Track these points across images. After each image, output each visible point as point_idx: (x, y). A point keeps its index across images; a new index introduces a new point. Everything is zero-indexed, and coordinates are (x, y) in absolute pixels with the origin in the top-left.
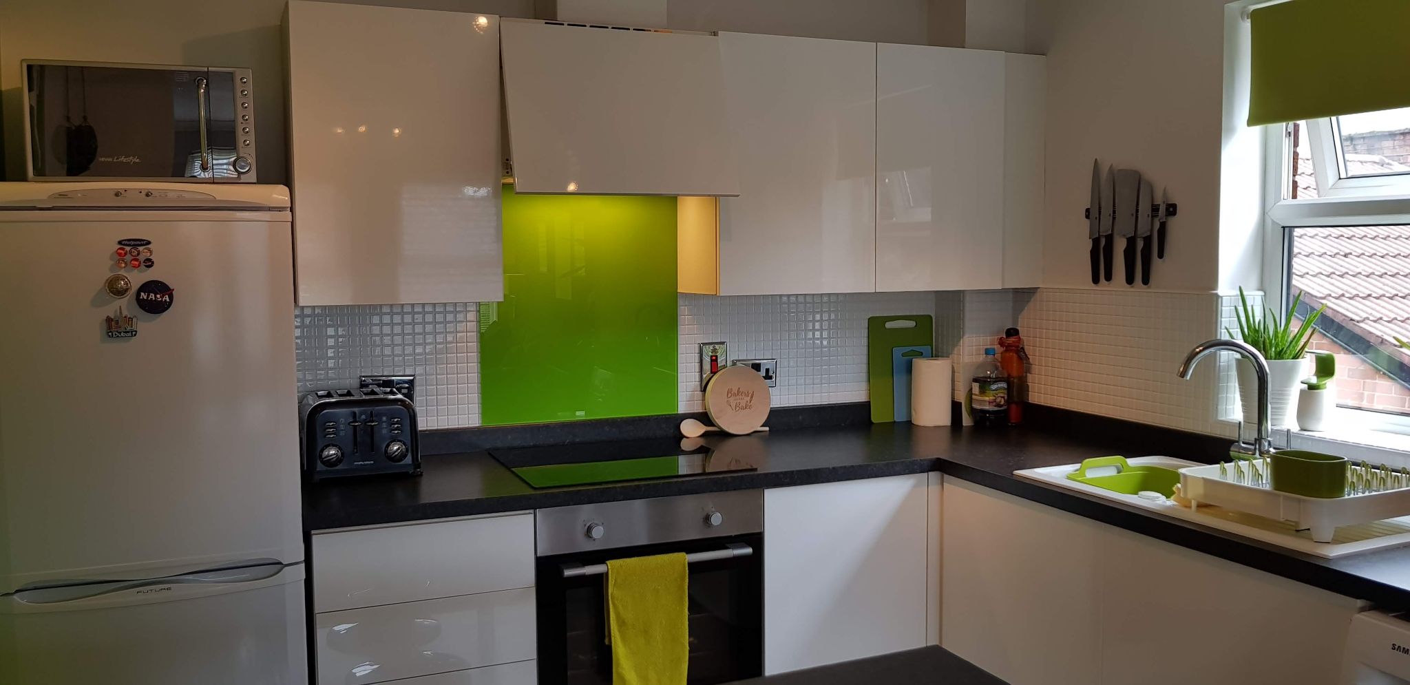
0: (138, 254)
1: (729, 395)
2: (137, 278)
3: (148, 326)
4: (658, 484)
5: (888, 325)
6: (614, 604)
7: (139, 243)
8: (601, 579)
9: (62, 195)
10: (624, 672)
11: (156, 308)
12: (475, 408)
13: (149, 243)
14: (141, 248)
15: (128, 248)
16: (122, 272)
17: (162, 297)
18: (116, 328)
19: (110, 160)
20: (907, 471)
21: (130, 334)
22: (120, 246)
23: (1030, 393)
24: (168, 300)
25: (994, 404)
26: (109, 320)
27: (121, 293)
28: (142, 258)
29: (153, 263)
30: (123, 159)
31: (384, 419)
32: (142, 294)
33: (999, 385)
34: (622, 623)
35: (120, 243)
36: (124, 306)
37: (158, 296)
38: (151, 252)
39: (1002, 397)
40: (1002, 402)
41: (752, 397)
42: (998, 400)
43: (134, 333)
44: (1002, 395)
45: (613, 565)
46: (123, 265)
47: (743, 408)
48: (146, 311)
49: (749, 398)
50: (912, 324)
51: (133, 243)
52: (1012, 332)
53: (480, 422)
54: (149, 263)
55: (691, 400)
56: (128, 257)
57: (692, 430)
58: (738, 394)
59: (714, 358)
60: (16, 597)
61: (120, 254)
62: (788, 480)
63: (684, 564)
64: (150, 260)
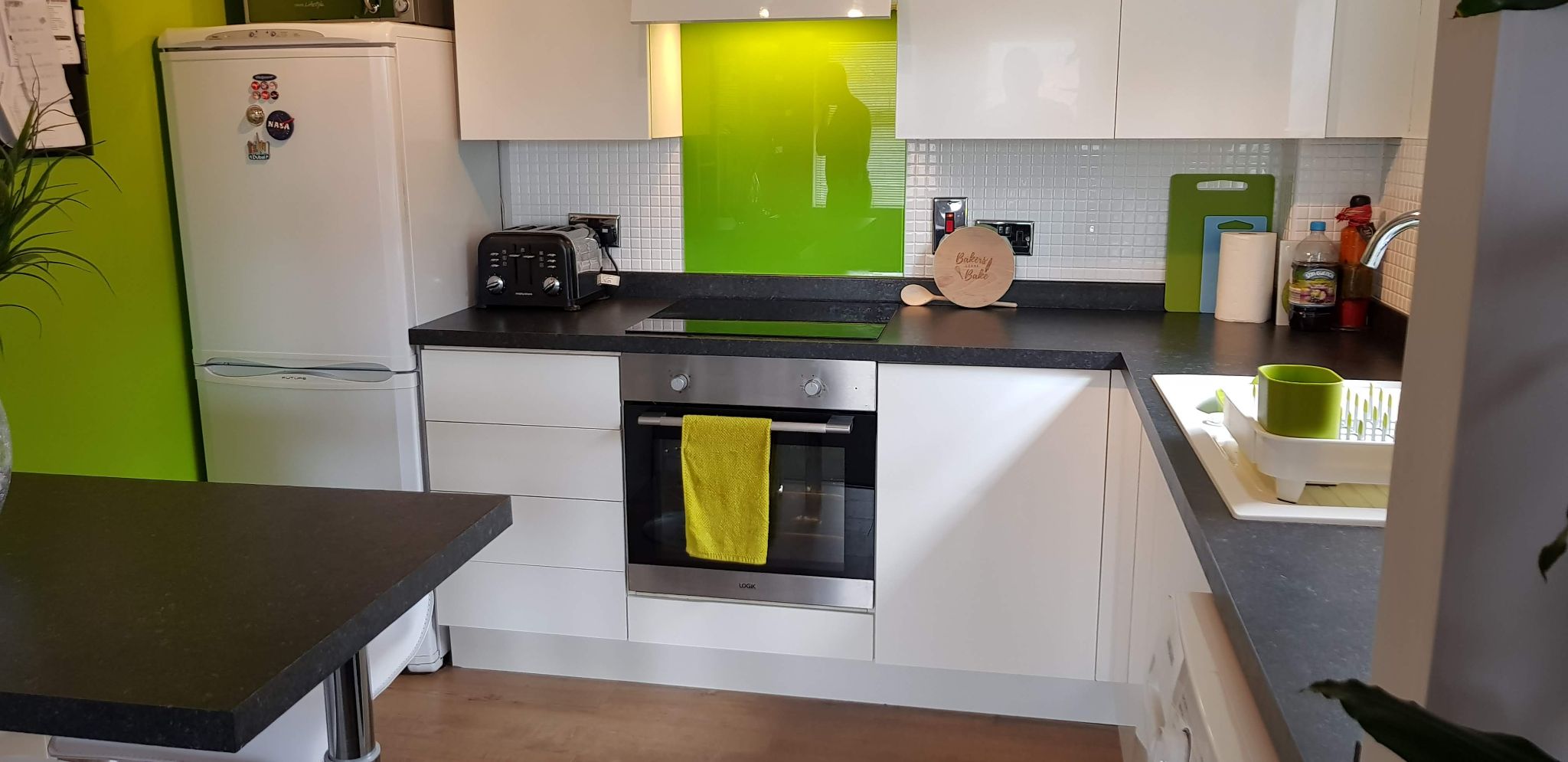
0: (267, 88)
1: (960, 260)
2: (268, 108)
3: (277, 149)
4: (747, 342)
5: (1202, 186)
6: (687, 460)
7: (268, 77)
8: (676, 433)
9: (215, 37)
10: (694, 531)
11: (281, 135)
12: (679, 253)
13: (275, 77)
14: (269, 82)
15: (259, 82)
16: (258, 104)
17: (284, 126)
18: (256, 151)
19: (302, 5)
20: (1073, 365)
21: (264, 157)
22: (254, 80)
23: (1383, 289)
24: (288, 128)
25: (1308, 298)
26: (250, 144)
27: (257, 121)
28: (270, 91)
29: (278, 95)
30: (312, 4)
31: (541, 253)
32: (270, 122)
33: (1318, 273)
34: (696, 482)
35: (254, 77)
36: (260, 131)
37: (281, 124)
38: (276, 85)
39: (1321, 290)
40: (1323, 296)
41: (989, 265)
42: (1315, 293)
43: (267, 157)
44: (1323, 287)
45: (688, 421)
46: (257, 97)
47: (975, 277)
48: (273, 137)
49: (985, 266)
50: (1241, 186)
51: (263, 78)
52: (1361, 201)
53: (684, 268)
54: (275, 95)
55: (922, 262)
56: (261, 91)
57: (915, 297)
58: (971, 260)
59: (950, 216)
60: (206, 368)
61: (254, 88)
62: (905, 356)
63: (766, 431)
64: (275, 93)
